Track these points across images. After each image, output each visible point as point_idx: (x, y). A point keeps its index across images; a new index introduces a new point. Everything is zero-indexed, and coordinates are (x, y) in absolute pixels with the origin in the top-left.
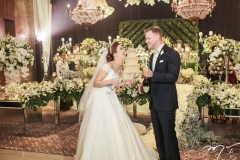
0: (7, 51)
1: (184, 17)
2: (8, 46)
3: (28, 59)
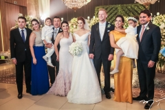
1: (140, 3)
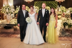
0: (8, 9)
2: (9, 8)
3: (14, 12)
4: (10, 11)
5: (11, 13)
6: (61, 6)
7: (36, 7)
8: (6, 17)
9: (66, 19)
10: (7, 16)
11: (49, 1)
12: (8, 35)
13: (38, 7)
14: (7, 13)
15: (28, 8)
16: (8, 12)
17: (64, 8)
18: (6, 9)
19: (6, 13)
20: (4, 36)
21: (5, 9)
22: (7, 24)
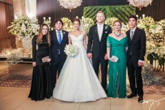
4: (29, 30)
5: (31, 34)
6: (144, 16)
7: (88, 19)
8: (20, 42)
9: (154, 45)
10: (23, 41)
11: (116, 5)
12: (26, 83)
13: (91, 20)
14: (23, 34)
15: (70, 21)
16: (25, 31)
17: (151, 19)
18: (21, 24)
19: (20, 33)
20: (17, 84)
21: (18, 24)
22: (22, 59)
